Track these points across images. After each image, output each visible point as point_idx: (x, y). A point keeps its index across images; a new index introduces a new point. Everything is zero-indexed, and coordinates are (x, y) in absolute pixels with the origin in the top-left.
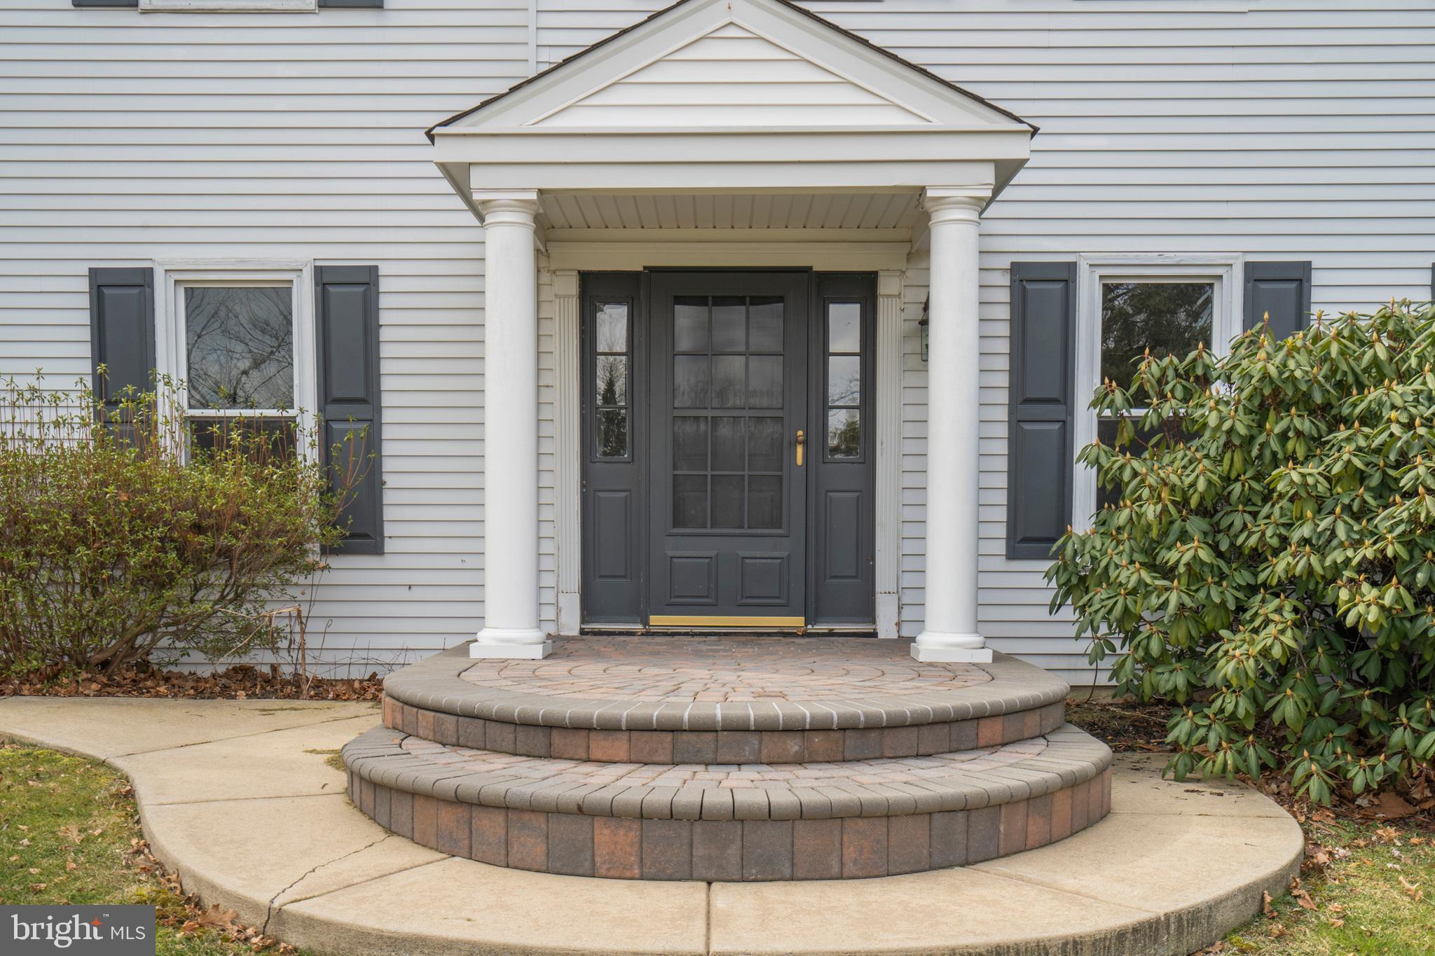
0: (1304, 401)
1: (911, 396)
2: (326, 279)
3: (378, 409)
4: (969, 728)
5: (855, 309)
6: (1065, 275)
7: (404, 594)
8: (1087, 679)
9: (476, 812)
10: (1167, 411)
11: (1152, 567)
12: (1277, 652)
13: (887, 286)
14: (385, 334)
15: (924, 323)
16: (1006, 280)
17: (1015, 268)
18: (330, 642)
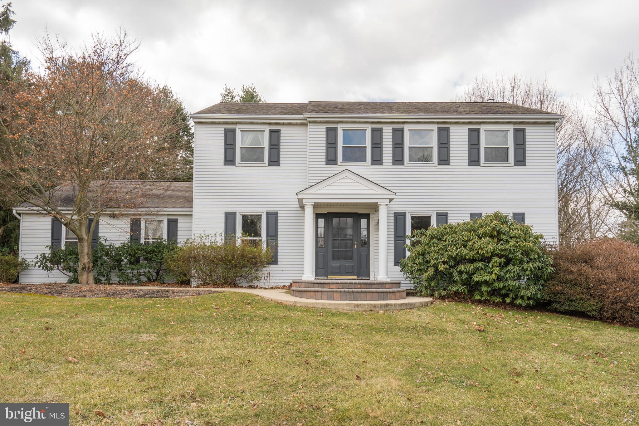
0: (436, 238)
1: (376, 236)
2: (268, 214)
3: (277, 238)
4: (385, 285)
5: (366, 220)
6: (404, 214)
7: (281, 272)
8: (409, 288)
9: (317, 293)
10: (418, 239)
11: (414, 264)
12: (430, 275)
13: (371, 216)
14: (279, 224)
15: (378, 223)
16: (393, 215)
17: (395, 213)
18: (273, 278)
